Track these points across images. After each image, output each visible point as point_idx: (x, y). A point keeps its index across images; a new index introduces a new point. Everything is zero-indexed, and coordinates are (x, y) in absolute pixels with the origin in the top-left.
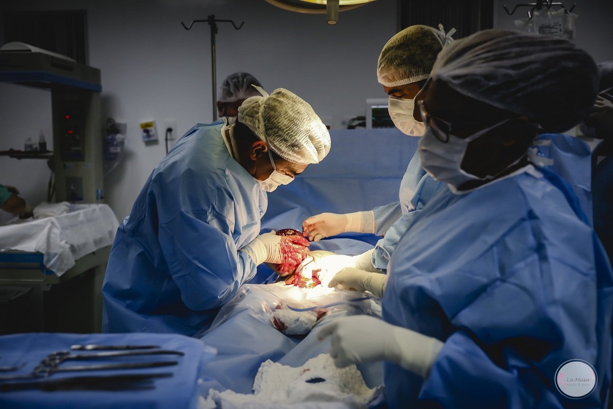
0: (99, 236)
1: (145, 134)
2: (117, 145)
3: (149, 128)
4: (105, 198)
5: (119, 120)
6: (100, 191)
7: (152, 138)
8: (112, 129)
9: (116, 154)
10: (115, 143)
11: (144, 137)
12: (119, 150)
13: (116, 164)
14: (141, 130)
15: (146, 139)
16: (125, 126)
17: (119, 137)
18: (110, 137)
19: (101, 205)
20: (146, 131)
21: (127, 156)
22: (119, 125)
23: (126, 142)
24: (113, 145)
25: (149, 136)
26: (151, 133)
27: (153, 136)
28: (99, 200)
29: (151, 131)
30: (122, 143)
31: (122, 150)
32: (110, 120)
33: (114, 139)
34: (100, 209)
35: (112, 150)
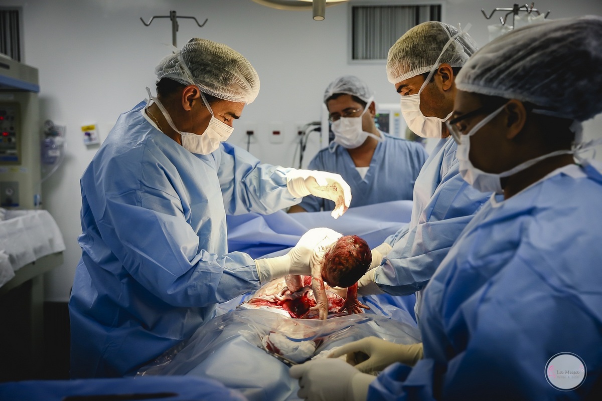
0: (38, 244)
1: (87, 137)
2: (56, 148)
3: (90, 131)
4: (42, 204)
5: (57, 122)
6: (38, 197)
7: (94, 142)
8: (51, 131)
9: (55, 158)
10: (54, 146)
11: (85, 141)
12: (58, 153)
13: (56, 168)
14: (83, 133)
15: (88, 143)
16: (64, 128)
17: (58, 140)
18: (48, 140)
19: (40, 212)
20: (88, 134)
21: (66, 159)
22: (58, 127)
23: (66, 145)
24: (52, 149)
25: (90, 139)
26: (93, 136)
27: (95, 139)
28: (38, 206)
29: (93, 134)
30: (61, 147)
31: (62, 154)
32: (48, 122)
33: (52, 142)
34: (40, 215)
35: (51, 153)
